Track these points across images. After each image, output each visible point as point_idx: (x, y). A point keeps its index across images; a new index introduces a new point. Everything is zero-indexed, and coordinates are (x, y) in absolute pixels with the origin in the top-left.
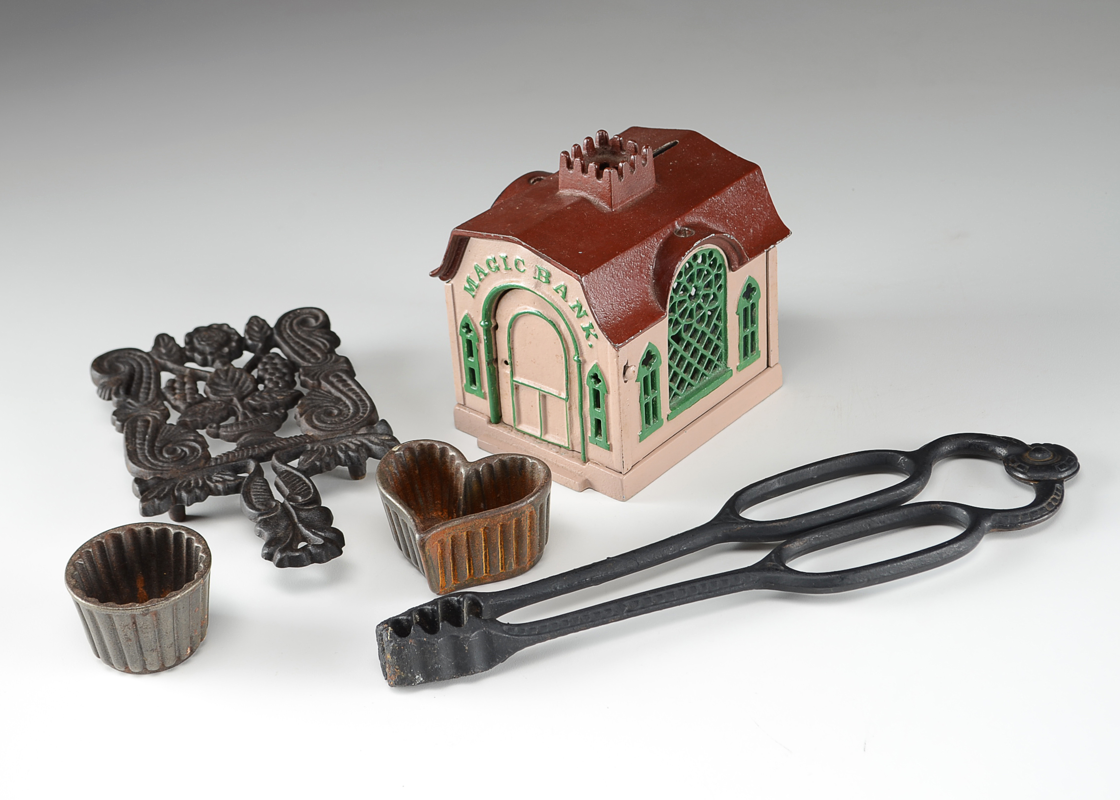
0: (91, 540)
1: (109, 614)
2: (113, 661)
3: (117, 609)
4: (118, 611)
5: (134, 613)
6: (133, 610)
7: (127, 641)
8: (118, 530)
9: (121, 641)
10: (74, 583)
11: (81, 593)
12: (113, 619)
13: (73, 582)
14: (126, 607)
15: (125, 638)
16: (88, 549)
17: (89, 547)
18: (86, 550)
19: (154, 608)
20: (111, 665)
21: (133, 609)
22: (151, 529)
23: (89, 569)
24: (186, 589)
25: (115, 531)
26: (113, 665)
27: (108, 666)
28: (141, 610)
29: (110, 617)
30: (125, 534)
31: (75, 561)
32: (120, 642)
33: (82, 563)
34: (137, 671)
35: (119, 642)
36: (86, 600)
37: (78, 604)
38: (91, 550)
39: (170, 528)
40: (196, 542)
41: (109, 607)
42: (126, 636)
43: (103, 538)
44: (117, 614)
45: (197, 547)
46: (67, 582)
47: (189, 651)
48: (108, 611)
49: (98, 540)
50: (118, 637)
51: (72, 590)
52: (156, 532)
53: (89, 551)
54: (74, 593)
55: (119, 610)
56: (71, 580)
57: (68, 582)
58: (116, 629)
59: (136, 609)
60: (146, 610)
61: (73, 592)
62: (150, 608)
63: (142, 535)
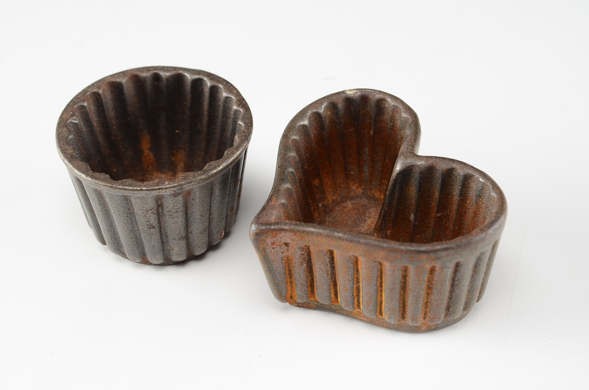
0: (84, 92)
1: (127, 196)
2: (126, 250)
3: (139, 188)
4: (140, 192)
5: (163, 194)
6: (161, 190)
7: (149, 228)
8: (118, 77)
9: (140, 229)
10: (72, 151)
11: (84, 166)
12: (130, 201)
13: (70, 150)
14: (151, 186)
15: (147, 225)
16: (82, 104)
17: (84, 101)
18: (79, 104)
19: (189, 186)
20: (123, 255)
21: (162, 188)
22: (160, 75)
23: (84, 129)
24: (228, 158)
25: (114, 78)
26: (125, 254)
27: (118, 256)
28: (172, 189)
29: (126, 199)
30: (127, 82)
31: (67, 120)
32: (138, 230)
33: (77, 122)
34: (159, 263)
35: (136, 229)
36: (92, 177)
37: (79, 180)
38: (86, 104)
39: (186, 74)
40: (226, 92)
41: (127, 186)
42: (148, 223)
43: (99, 88)
44: (139, 195)
45: (227, 98)
46: (61, 151)
47: (223, 234)
48: (126, 192)
49: (94, 91)
50: (136, 223)
51: (70, 161)
52: (168, 79)
53: (84, 106)
54: (74, 166)
55: (141, 190)
56: (66, 147)
57: (63, 151)
58: (134, 213)
59: (166, 188)
60: (179, 189)
61: (72, 164)
62: (184, 186)
63: (148, 83)
